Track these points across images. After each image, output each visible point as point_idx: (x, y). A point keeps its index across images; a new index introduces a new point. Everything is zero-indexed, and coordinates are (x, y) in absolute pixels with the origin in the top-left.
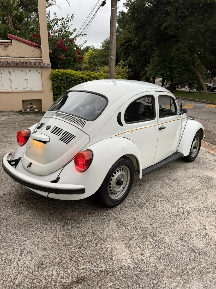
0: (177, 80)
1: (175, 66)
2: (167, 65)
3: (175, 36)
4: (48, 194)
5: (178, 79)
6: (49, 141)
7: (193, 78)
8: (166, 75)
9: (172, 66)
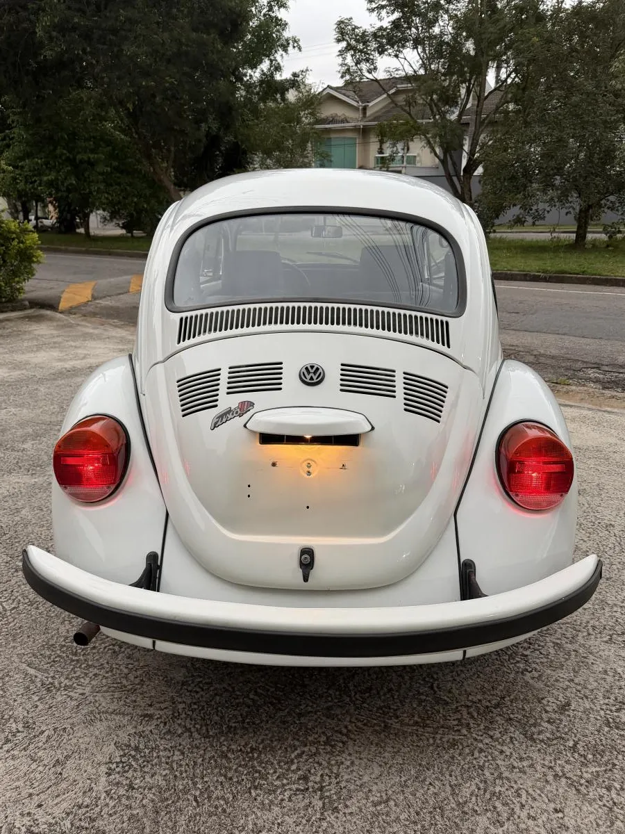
0: (105, 201)
1: (89, 158)
2: (62, 154)
3: (61, 64)
4: (465, 652)
5: (107, 198)
6: (373, 428)
7: (148, 194)
8: (68, 185)
9: (79, 157)
